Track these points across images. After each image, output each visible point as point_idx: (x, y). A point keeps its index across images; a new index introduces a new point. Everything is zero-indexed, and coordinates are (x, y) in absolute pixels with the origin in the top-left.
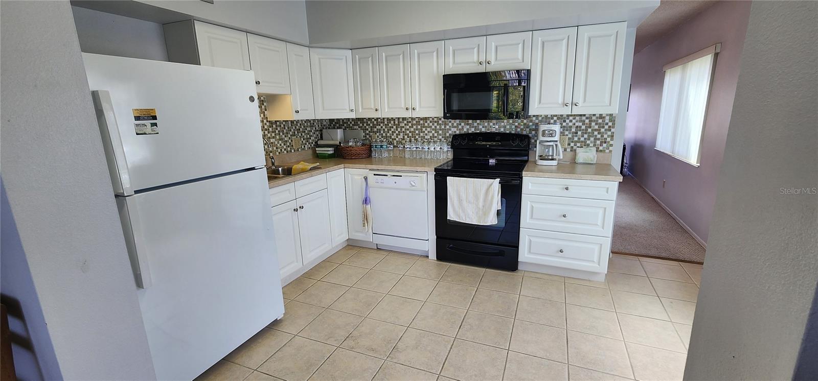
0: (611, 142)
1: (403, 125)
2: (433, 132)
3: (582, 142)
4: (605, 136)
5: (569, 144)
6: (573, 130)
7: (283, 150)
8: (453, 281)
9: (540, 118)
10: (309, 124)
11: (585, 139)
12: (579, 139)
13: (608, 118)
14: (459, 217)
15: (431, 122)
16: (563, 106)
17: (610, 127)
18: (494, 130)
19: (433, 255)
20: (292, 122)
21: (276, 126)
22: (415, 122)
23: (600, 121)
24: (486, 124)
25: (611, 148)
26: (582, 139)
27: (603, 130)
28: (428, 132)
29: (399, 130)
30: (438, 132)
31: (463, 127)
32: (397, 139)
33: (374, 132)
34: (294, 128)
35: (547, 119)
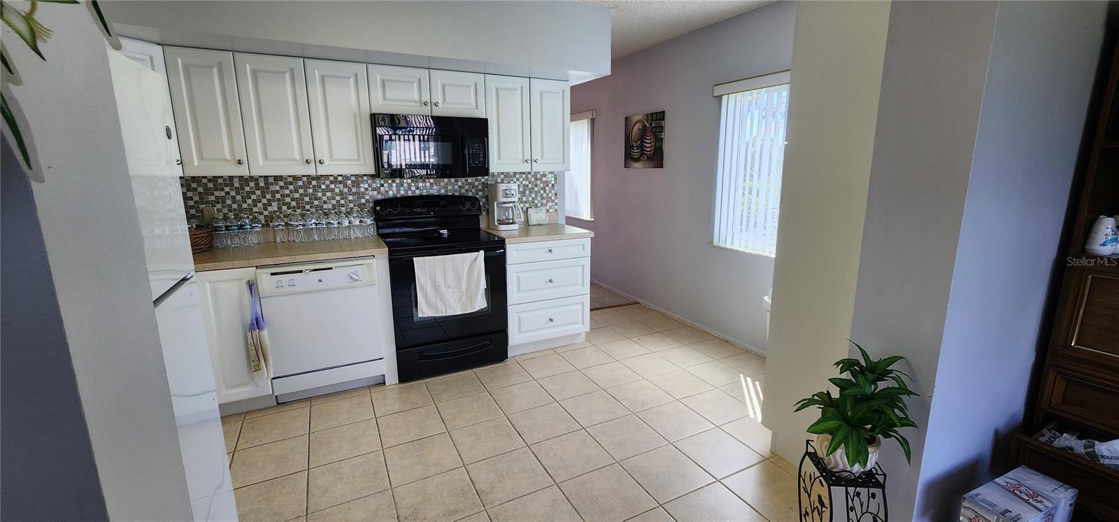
1: (277, 188)
8: (452, 396)
9: (502, 176)
13: (550, 175)
14: (437, 310)
15: (332, 182)
16: (523, 163)
19: (392, 377)
22: (300, 183)
23: (544, 179)
27: (547, 188)
28: (328, 198)
29: (269, 196)
32: (266, 213)
33: (208, 202)
35: (508, 177)
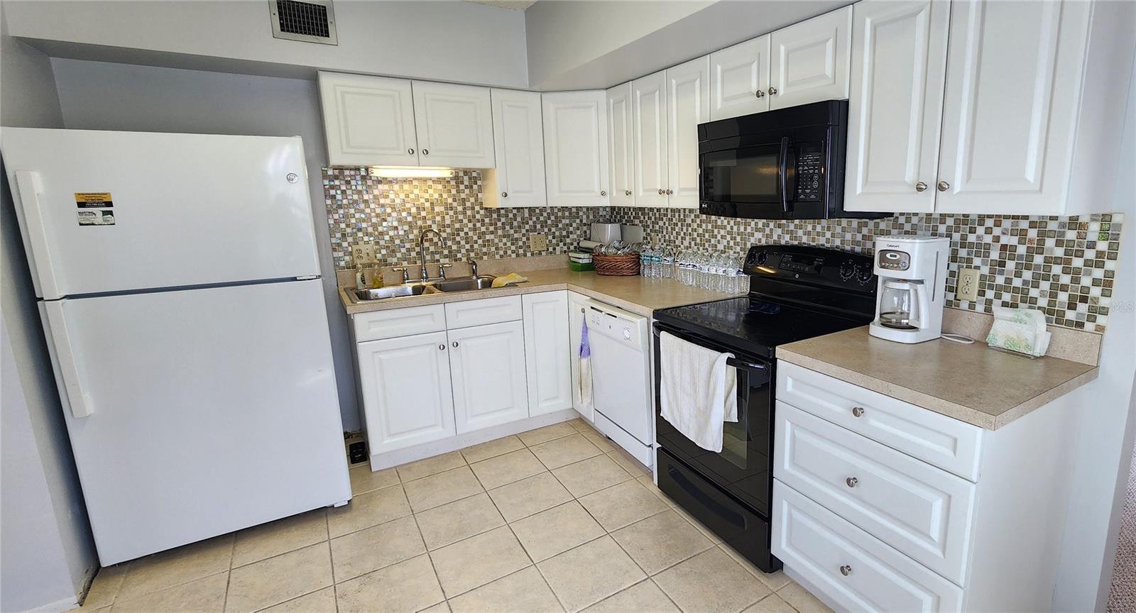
0: (1104, 302)
2: (728, 237)
3: (1016, 290)
4: (1086, 281)
5: (982, 293)
6: (995, 255)
7: (509, 252)
9: (915, 220)
10: (567, 214)
11: (1025, 282)
12: (1008, 281)
13: (1095, 227)
16: (915, 192)
17: (1100, 254)
18: (821, 241)
20: (531, 210)
21: (498, 216)
23: (1071, 235)
24: (810, 228)
25: (1101, 320)
26: (1017, 282)
27: (1077, 262)
28: (722, 237)
30: (735, 238)
31: (771, 230)
33: (655, 231)
34: (534, 219)
